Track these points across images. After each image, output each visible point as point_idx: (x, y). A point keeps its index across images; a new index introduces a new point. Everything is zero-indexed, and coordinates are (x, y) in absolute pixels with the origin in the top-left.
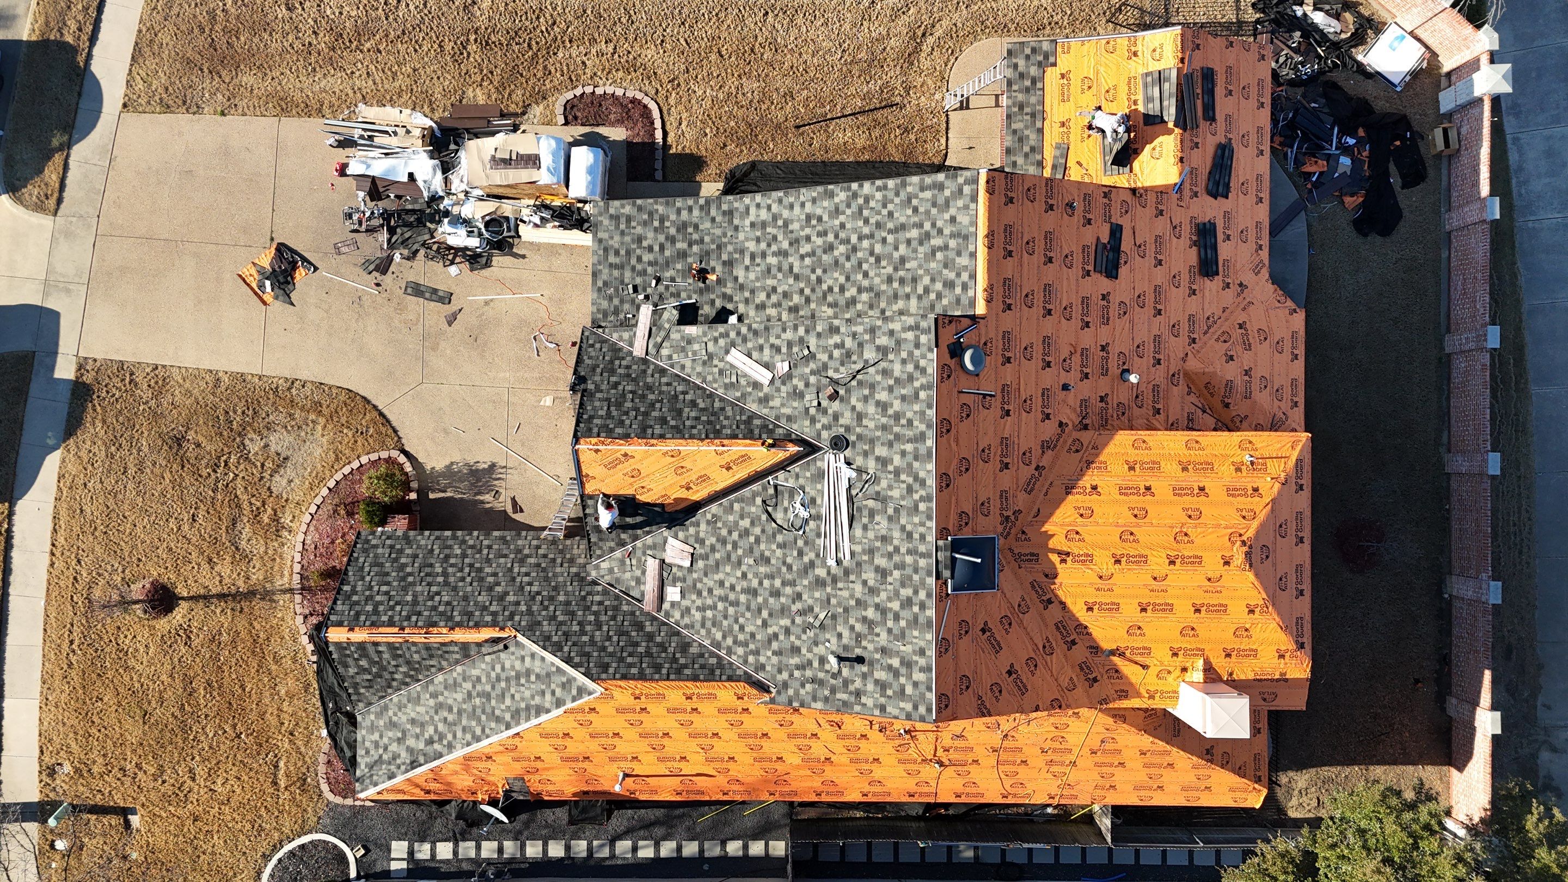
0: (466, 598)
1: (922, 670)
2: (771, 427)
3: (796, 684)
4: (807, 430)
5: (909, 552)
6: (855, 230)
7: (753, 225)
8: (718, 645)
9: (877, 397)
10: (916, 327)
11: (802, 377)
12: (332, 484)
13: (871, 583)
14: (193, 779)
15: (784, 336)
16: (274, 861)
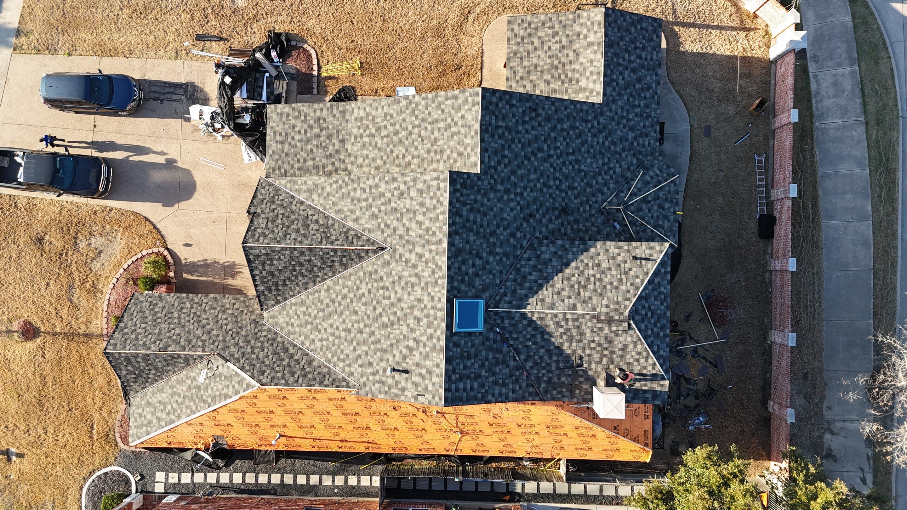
0: (189, 332)
1: (437, 376)
2: (359, 235)
3: (370, 384)
4: (379, 237)
5: (432, 308)
6: (411, 122)
7: (356, 119)
8: (329, 361)
9: (417, 218)
10: (438, 178)
11: (377, 207)
12: (125, 266)
13: (411, 326)
14: (46, 433)
15: (368, 183)
16: (90, 480)
